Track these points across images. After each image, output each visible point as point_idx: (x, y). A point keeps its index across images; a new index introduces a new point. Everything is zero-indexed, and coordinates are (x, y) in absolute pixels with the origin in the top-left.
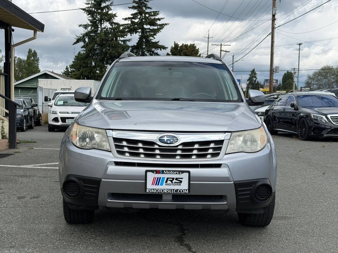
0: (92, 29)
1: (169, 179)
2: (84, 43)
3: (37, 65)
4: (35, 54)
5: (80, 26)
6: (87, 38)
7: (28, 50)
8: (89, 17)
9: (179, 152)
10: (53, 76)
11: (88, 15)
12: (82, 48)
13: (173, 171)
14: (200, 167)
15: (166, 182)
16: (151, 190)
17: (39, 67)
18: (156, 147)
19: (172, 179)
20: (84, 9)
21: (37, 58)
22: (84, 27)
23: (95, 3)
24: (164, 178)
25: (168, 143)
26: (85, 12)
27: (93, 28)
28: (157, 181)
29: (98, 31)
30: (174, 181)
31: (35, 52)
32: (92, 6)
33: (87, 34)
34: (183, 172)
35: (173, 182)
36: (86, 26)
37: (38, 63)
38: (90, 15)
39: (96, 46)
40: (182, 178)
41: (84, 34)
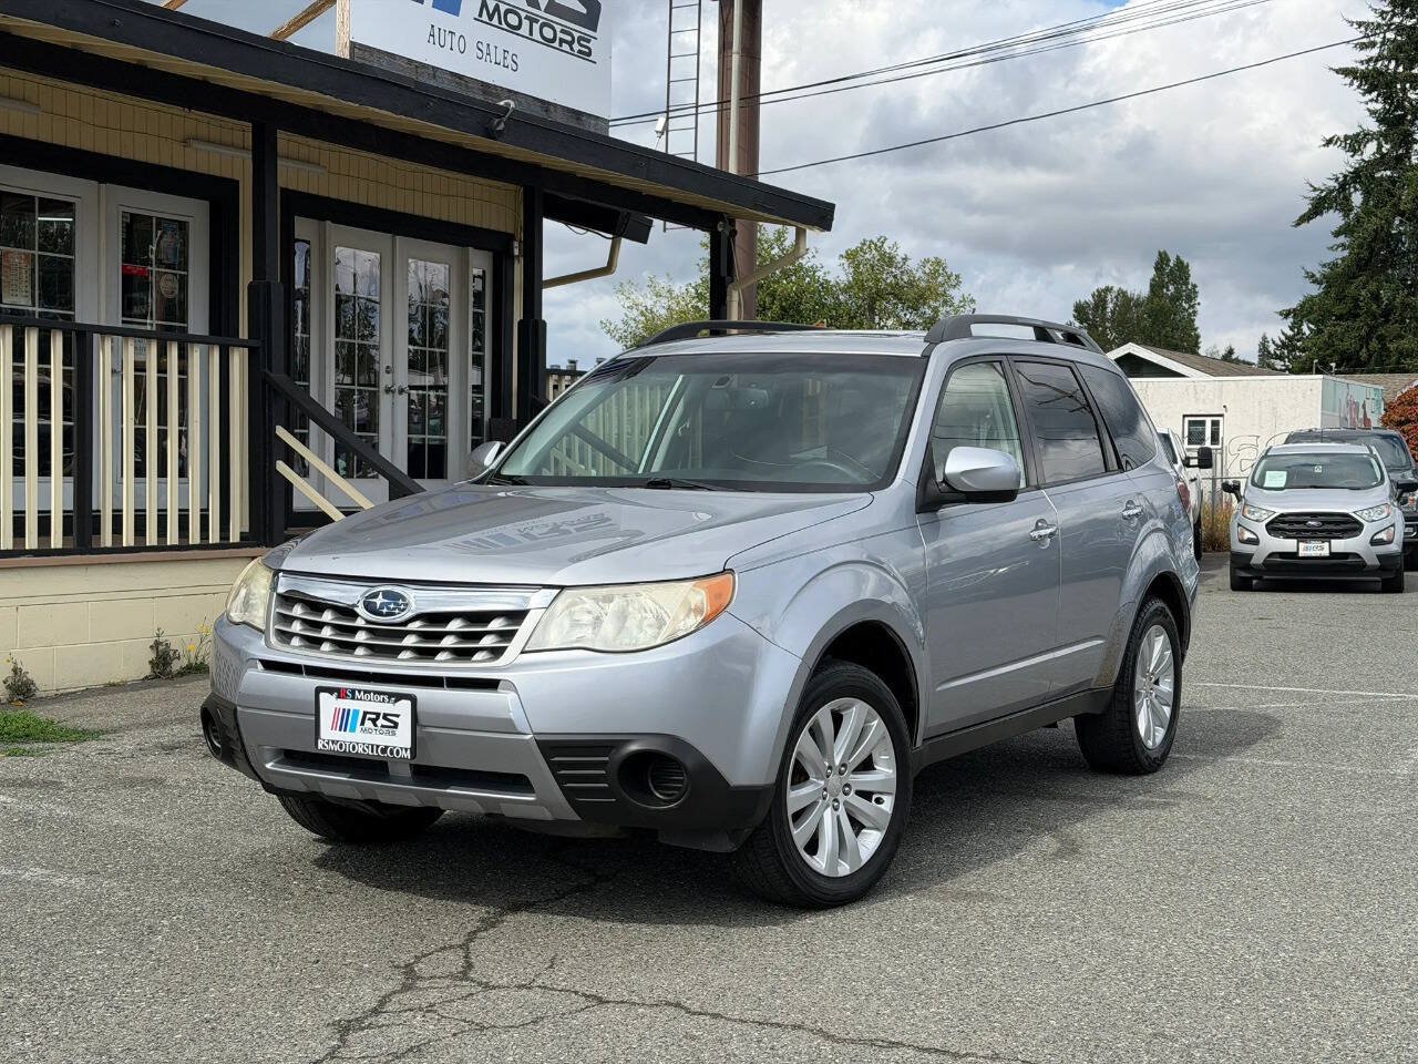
0: (1384, 150)
1: (368, 716)
2: (1346, 216)
3: (1189, 314)
4: (1181, 272)
5: (1329, 142)
6: (1358, 193)
7: (1155, 258)
8: (1371, 100)
9: (410, 641)
10: (1161, 367)
11: (1369, 91)
12: (1337, 234)
13: (375, 693)
14: (448, 687)
15: (363, 723)
16: (328, 743)
17: (1197, 324)
18: (360, 622)
19: (374, 716)
20: (1345, 72)
21: (1190, 287)
22: (1345, 147)
23: (1399, 38)
24: (356, 712)
25: (381, 614)
26: (1352, 84)
27: (1388, 146)
28: (344, 720)
29: (1409, 159)
30: (381, 722)
31: (1182, 263)
32: (1385, 53)
33: (1357, 176)
34: (399, 697)
35: (375, 725)
36: (1354, 143)
37: (1193, 306)
38: (1375, 94)
39: (1397, 222)
40: (398, 716)
41: (1345, 176)
